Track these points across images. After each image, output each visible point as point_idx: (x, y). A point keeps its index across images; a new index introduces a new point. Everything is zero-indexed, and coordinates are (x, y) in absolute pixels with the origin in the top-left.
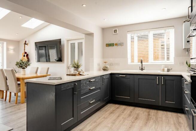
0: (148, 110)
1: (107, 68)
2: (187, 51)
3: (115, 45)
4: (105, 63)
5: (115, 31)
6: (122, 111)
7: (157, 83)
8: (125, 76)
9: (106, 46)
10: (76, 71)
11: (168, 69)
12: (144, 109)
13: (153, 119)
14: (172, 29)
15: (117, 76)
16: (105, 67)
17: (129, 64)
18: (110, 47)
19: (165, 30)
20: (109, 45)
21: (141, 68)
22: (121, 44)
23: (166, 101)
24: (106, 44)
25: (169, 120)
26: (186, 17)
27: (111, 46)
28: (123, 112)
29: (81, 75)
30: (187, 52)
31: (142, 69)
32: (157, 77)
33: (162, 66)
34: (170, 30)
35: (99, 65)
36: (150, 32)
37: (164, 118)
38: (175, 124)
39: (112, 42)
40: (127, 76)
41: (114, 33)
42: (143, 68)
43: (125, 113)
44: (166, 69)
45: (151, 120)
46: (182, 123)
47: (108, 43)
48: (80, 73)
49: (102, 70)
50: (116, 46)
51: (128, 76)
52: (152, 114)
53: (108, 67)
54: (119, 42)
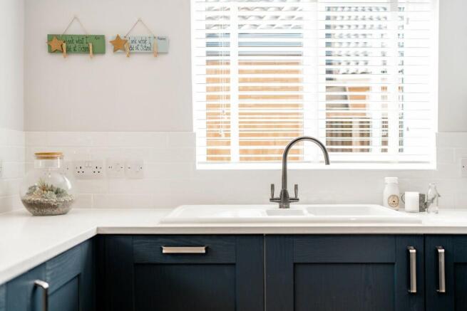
1: (58, 192)
3: (109, 48)
4: (41, 163)
9: (51, 50)
11: (422, 197)
16: (44, 188)
17: (199, 167)
18: (78, 60)
20: (67, 45)
21: (277, 195)
22: (152, 47)
24: (51, 38)
27: (86, 50)
31: (284, 200)
32: (413, 251)
33: (388, 180)
39: (92, 30)
42: (291, 194)
44: (412, 198)
47: (60, 32)
49: (24, 209)
50: (120, 57)
53: (68, 185)
54: (139, 33)
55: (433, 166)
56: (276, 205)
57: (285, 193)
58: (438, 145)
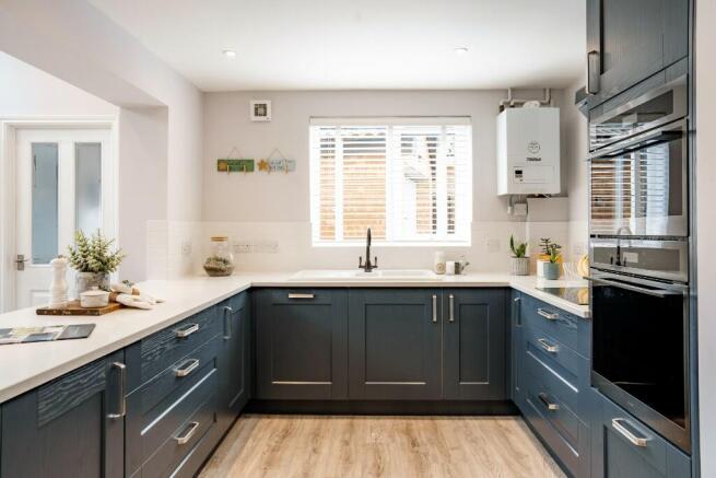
0: (400, 423)
1: (225, 262)
2: (511, 205)
3: (256, 168)
4: (215, 243)
5: (261, 110)
6: (310, 448)
7: (435, 320)
8: (311, 296)
9: (219, 170)
10: (95, 292)
11: (457, 265)
12: (388, 423)
13: (435, 460)
14: (463, 127)
15: (278, 296)
16: (217, 260)
17: (314, 245)
18: (236, 175)
19: (444, 128)
20: (230, 166)
21: (363, 264)
22: (285, 166)
23: (460, 380)
24: (219, 162)
25: (484, 452)
26: (506, 91)
27: (242, 169)
28: (315, 451)
29: (123, 306)
30: (509, 208)
31: (368, 267)
32: (435, 297)
33: (437, 253)
34: (456, 127)
35: (187, 250)
36: (395, 127)
37: (467, 448)
38: (509, 464)
39: (245, 156)
40: (321, 294)
41: (254, 118)
42: (373, 263)
43: (325, 450)
44: (450, 265)
45: (434, 465)
46: (527, 456)
47: (225, 158)
48: (120, 298)
49: (205, 272)
50: (264, 173)
51: (324, 297)
52: (425, 440)
53: (231, 257)
54: (276, 157)
55: (469, 244)
56: (362, 270)
57: (368, 263)
58: (472, 230)
